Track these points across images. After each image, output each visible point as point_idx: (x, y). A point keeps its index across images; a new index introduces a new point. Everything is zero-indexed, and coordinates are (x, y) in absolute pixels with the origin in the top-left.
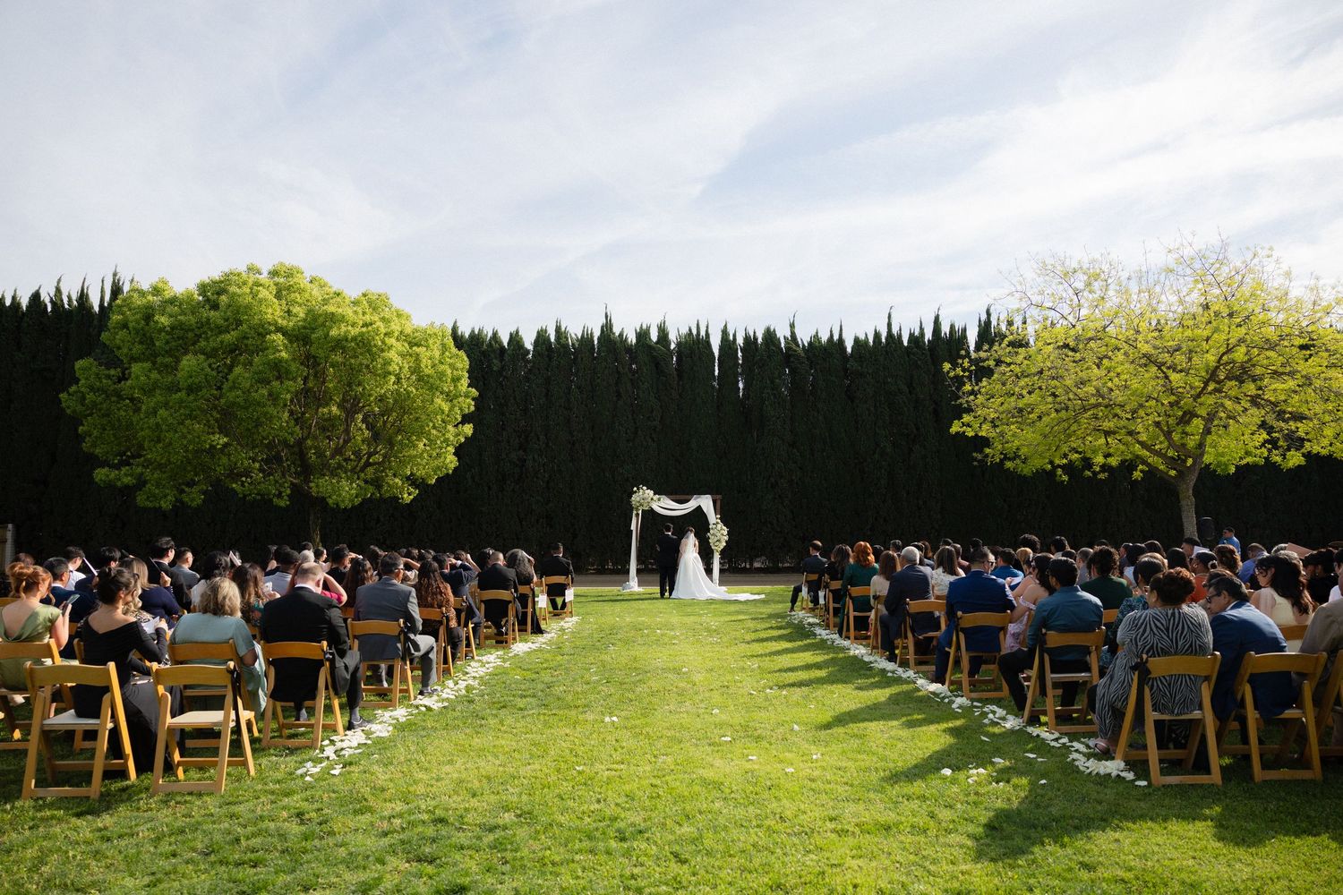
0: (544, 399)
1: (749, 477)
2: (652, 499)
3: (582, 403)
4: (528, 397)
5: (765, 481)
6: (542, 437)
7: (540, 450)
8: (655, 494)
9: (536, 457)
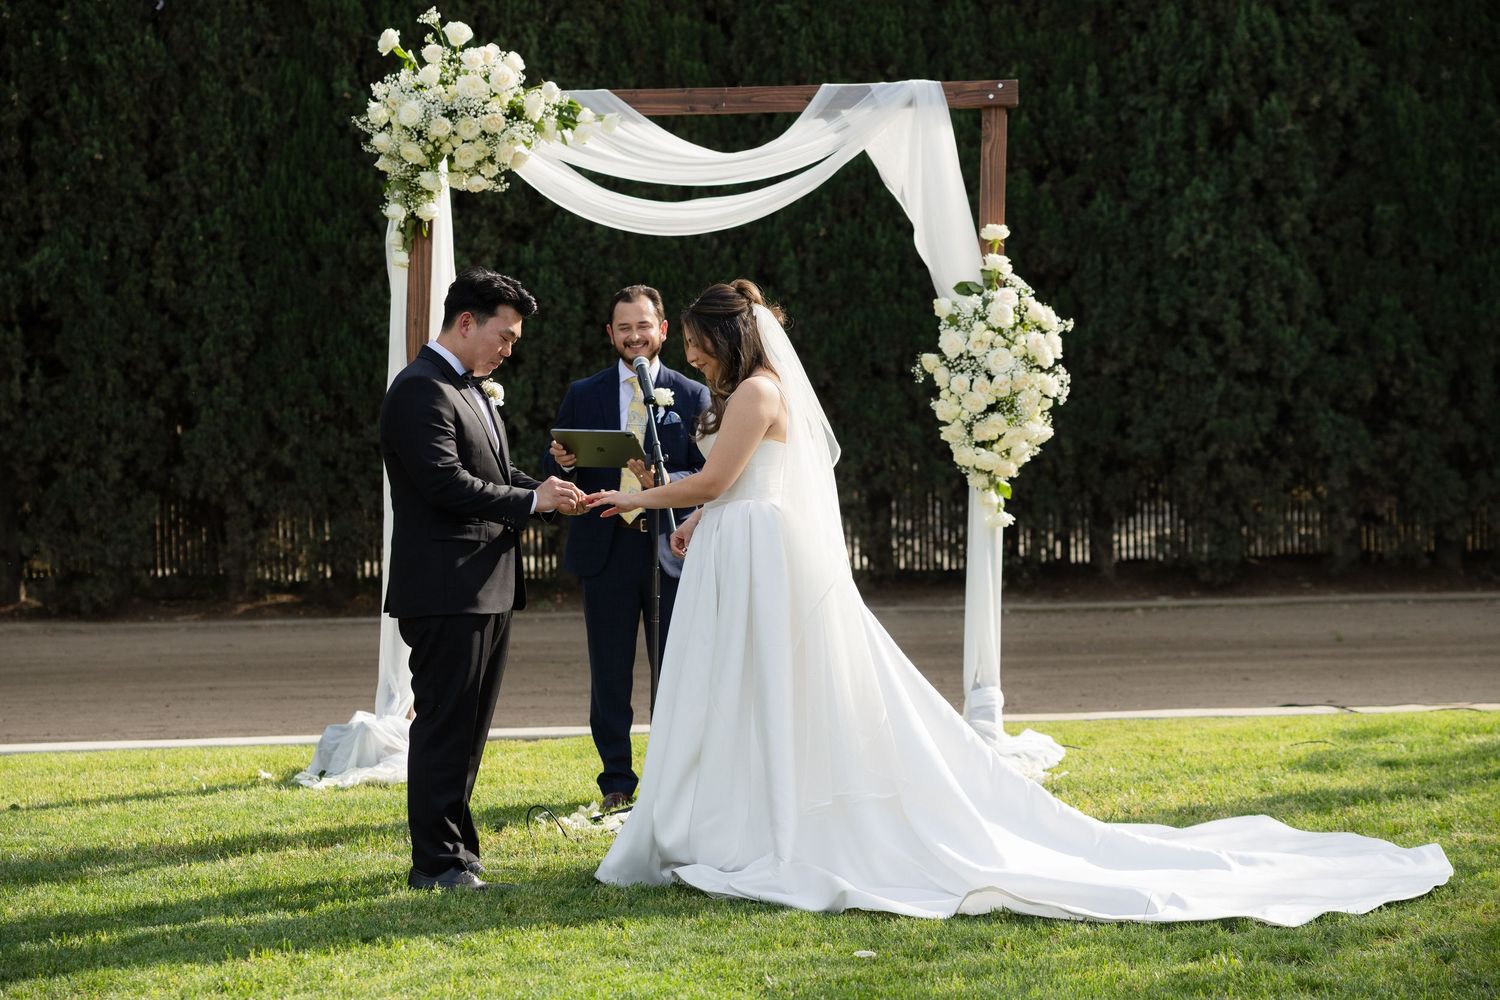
1: (1092, 91)
2: (515, 113)
5: (1177, 114)
8: (531, 81)
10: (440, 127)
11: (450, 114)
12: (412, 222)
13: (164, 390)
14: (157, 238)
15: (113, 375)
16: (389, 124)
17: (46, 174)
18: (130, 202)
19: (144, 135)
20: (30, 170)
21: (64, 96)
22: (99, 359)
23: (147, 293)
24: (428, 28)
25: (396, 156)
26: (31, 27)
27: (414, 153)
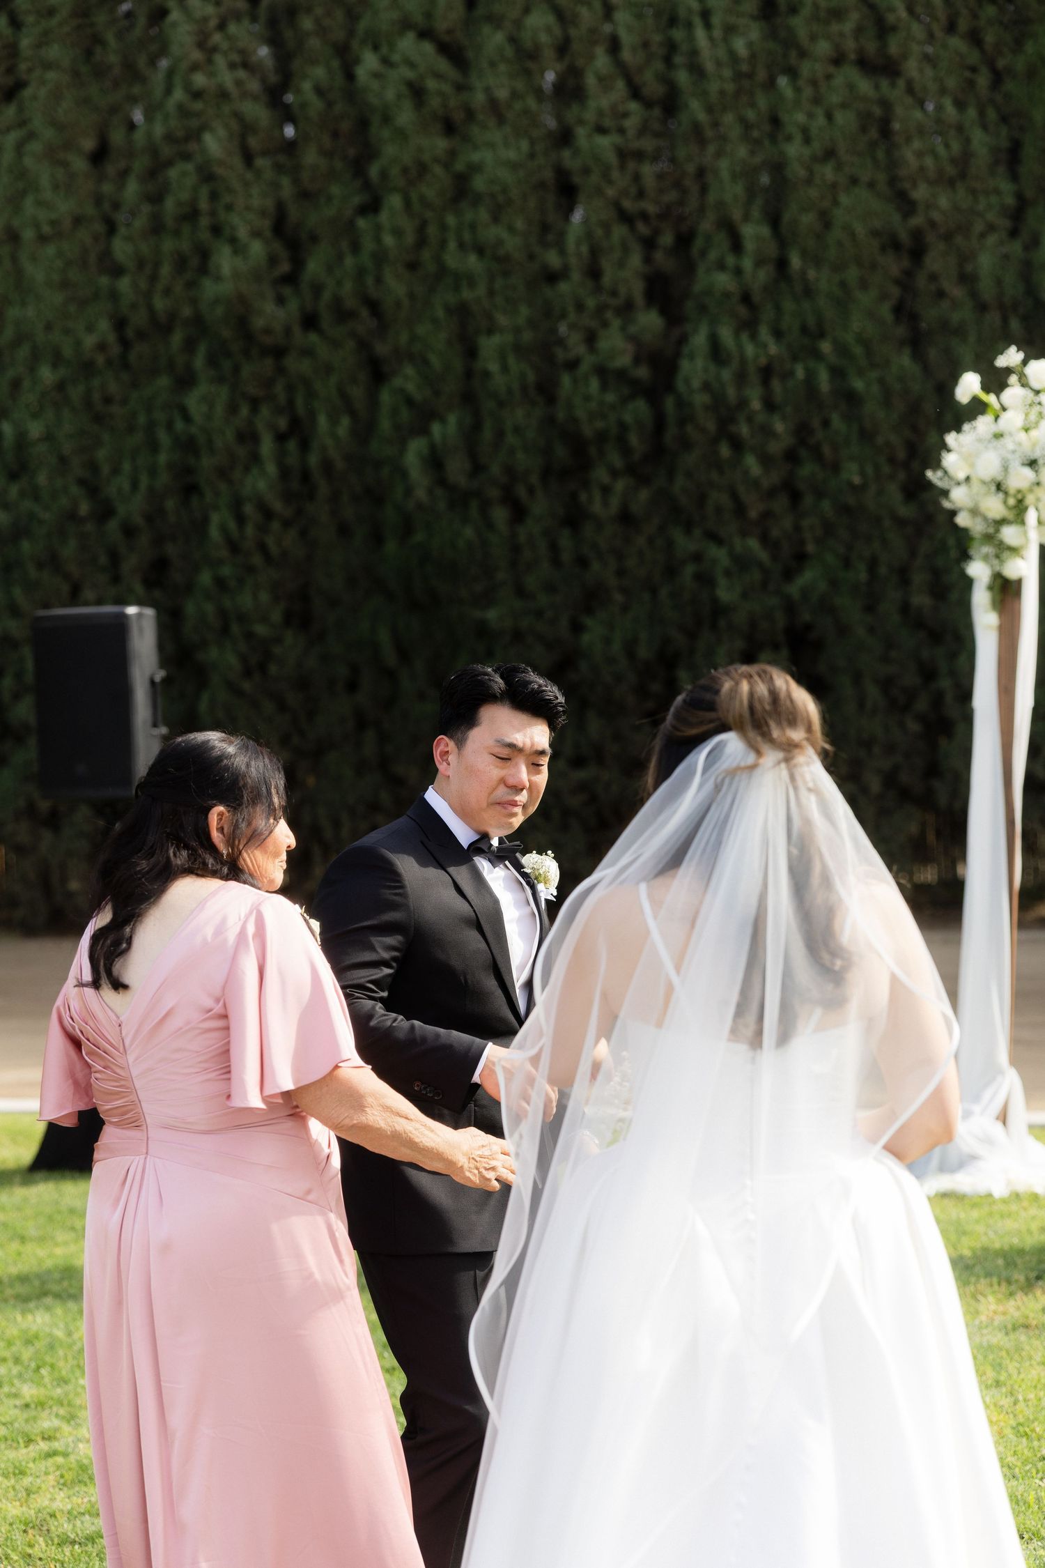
0: (755, 32)
3: (951, 28)
4: (678, 34)
6: (754, 232)
7: (746, 298)
9: (726, 334)
10: (1021, 478)
11: (1032, 464)
12: (999, 581)
13: (922, 705)
14: (913, 553)
15: (873, 693)
16: (968, 479)
17: (808, 500)
18: (887, 523)
19: (901, 454)
20: (795, 497)
21: (826, 423)
22: (857, 678)
23: (905, 608)
24: (1008, 371)
25: (975, 512)
26: (795, 358)
27: (994, 507)
